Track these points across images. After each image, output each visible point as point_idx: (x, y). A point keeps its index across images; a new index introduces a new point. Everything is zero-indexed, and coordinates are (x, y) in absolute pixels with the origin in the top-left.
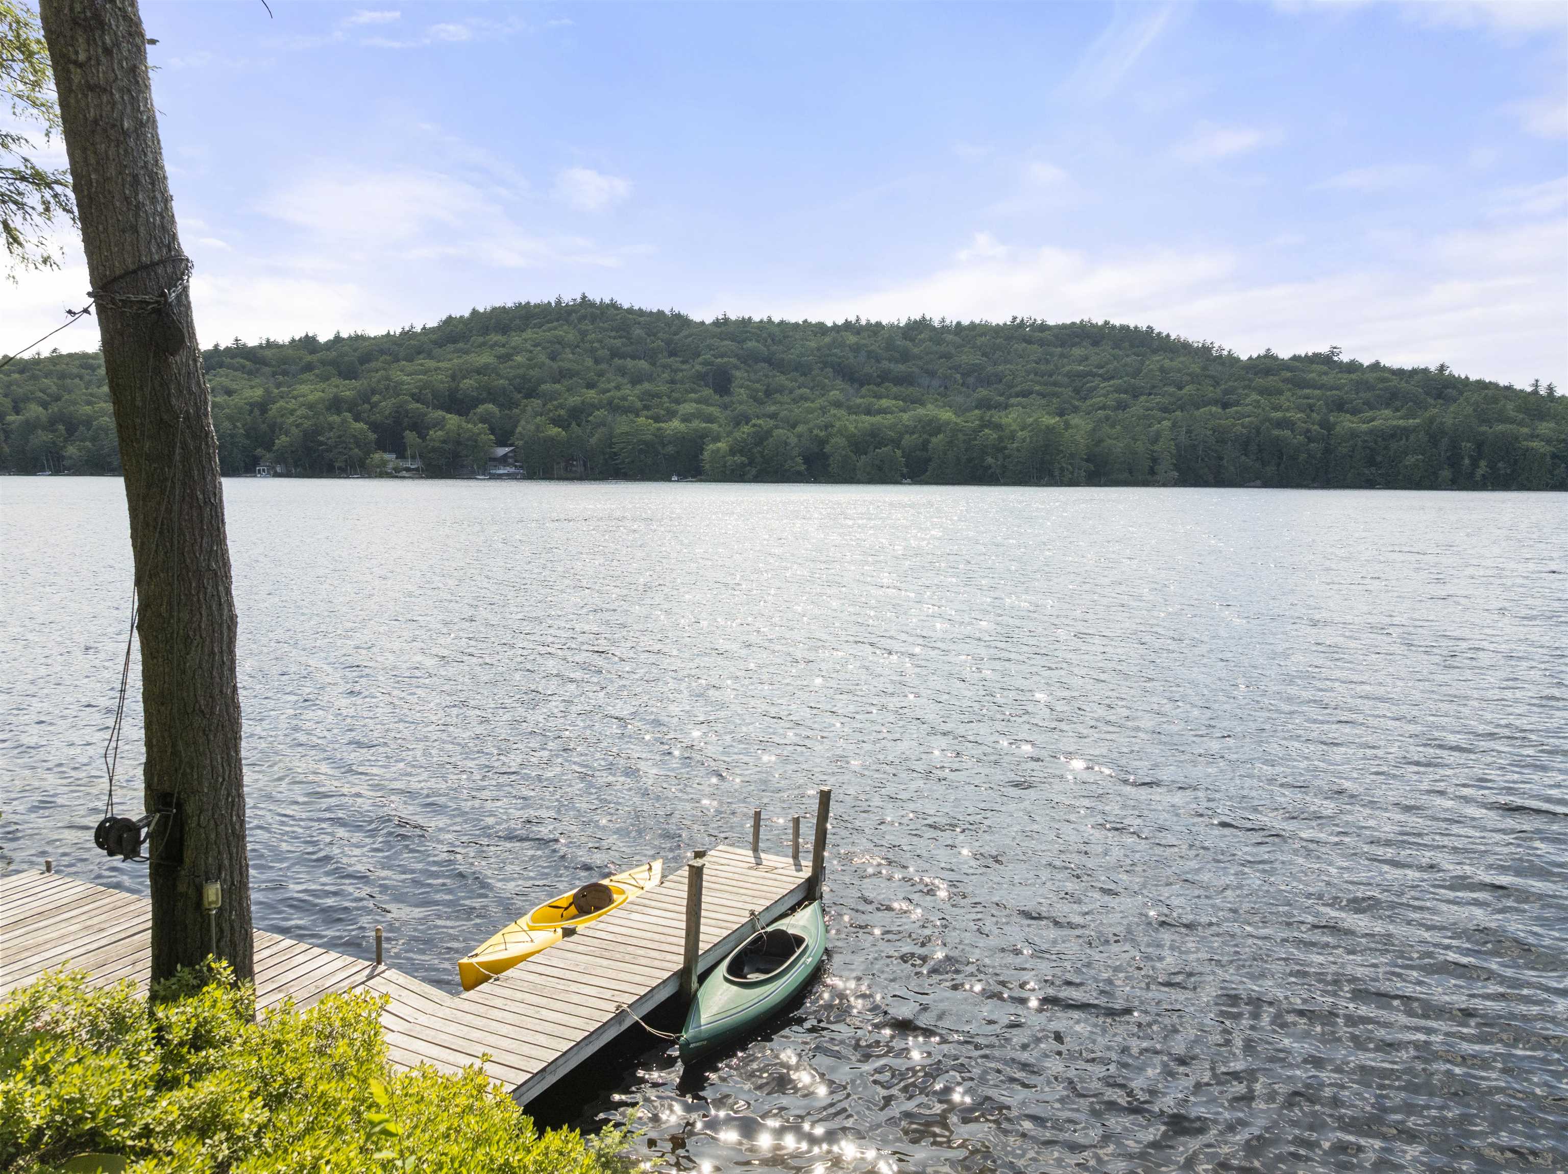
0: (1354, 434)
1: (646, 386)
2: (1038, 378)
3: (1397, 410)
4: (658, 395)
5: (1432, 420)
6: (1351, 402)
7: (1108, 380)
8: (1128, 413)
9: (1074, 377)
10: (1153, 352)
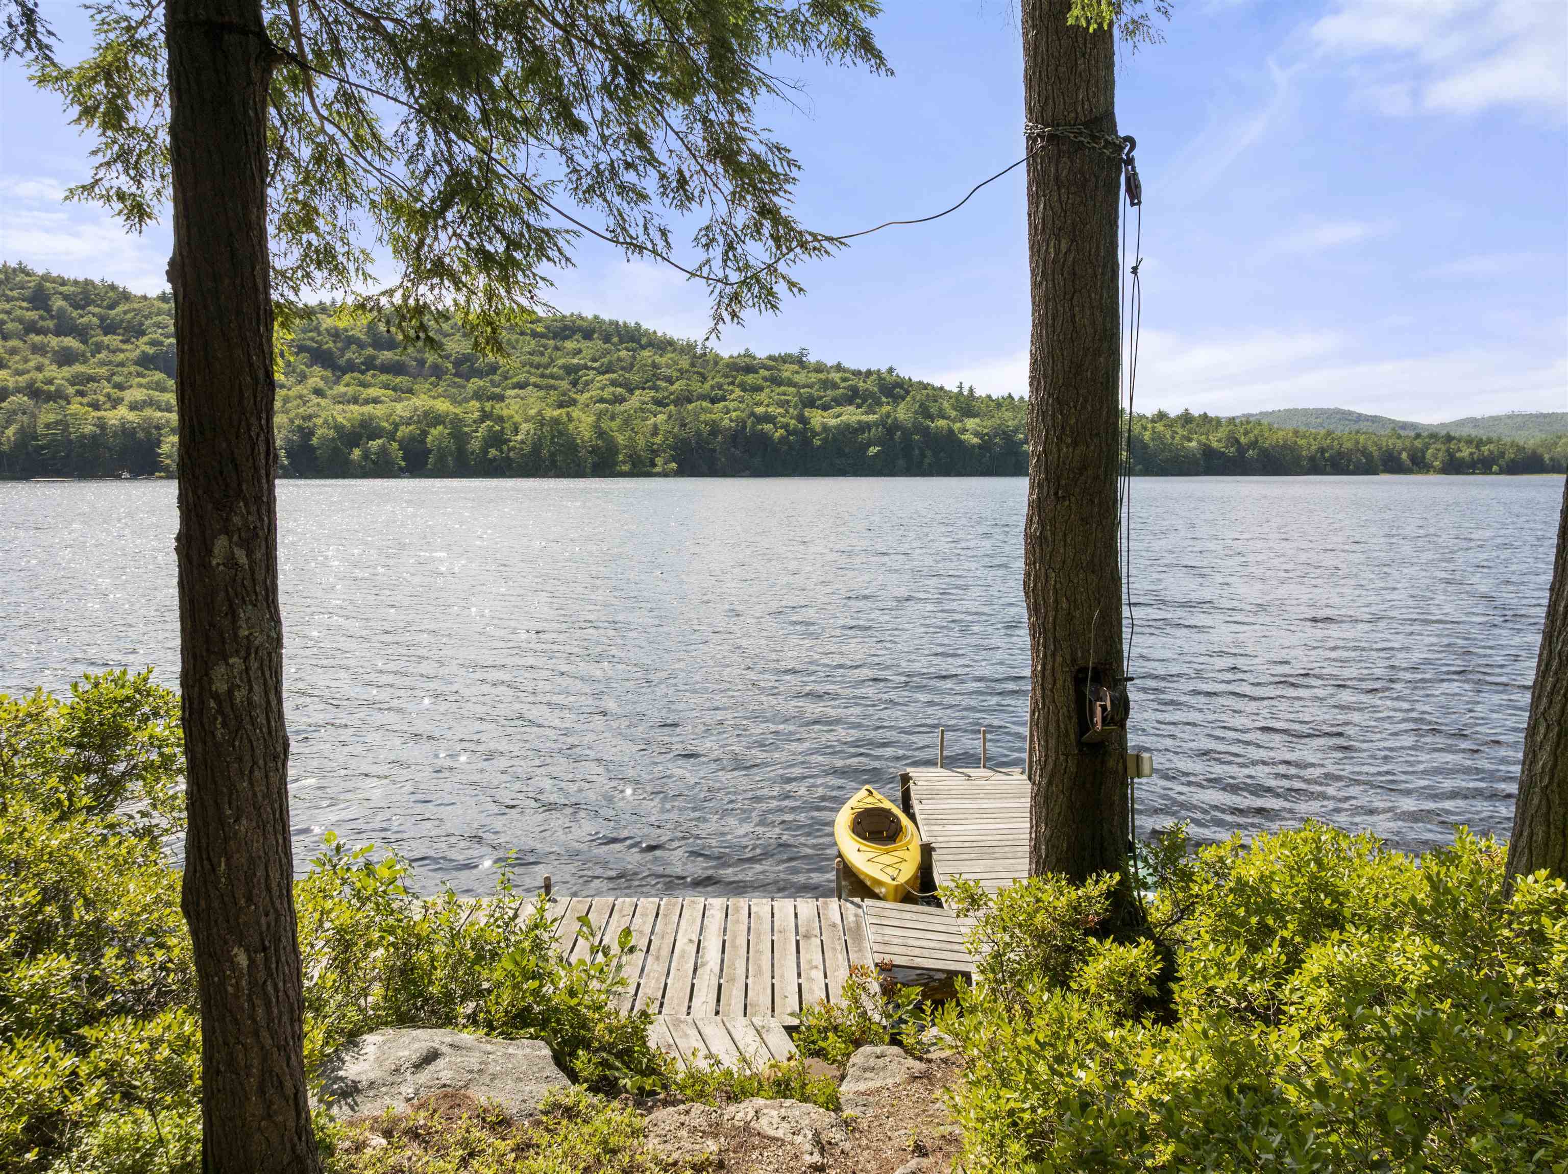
0: (825, 428)
1: (78, 368)
2: (533, 370)
3: (859, 407)
4: (92, 379)
5: (888, 415)
6: (821, 398)
7: (603, 373)
8: (625, 406)
9: (570, 370)
10: (643, 348)
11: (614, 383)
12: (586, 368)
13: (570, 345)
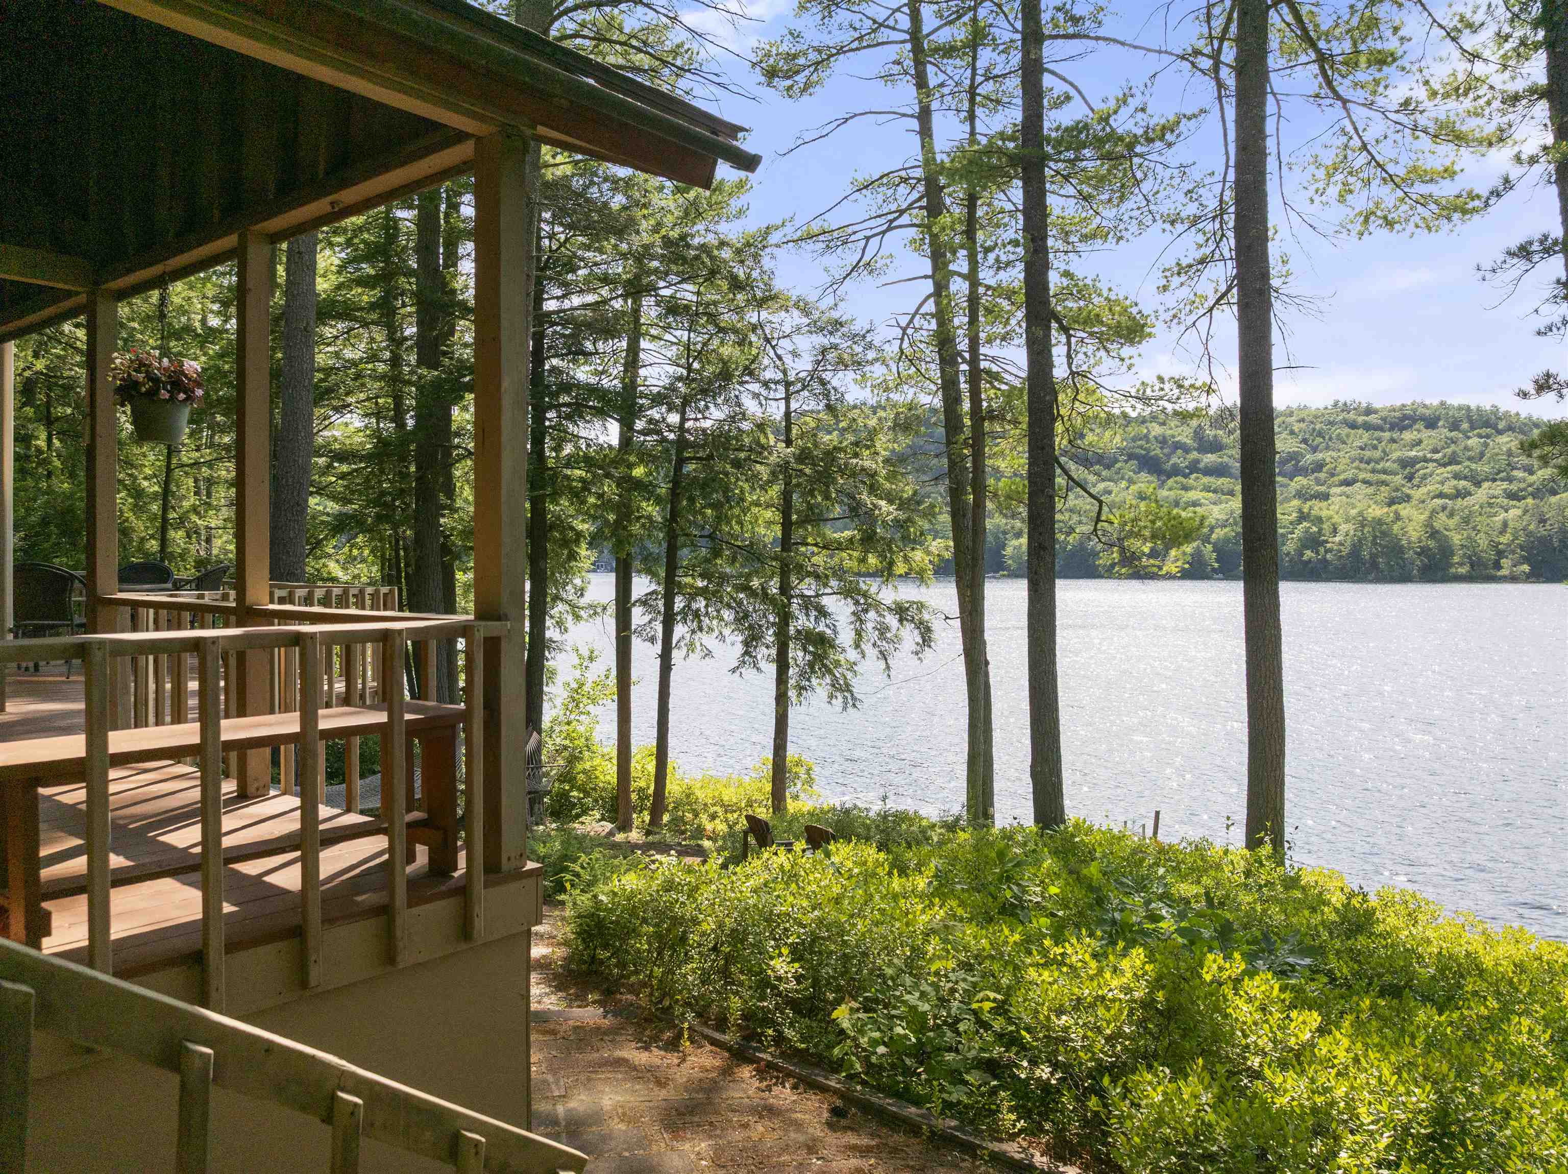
2: (1363, 466)
7: (1445, 465)
8: (1469, 501)
9: (1405, 463)
10: (1500, 432)
11: (1457, 476)
12: (1426, 460)
13: (1408, 436)
